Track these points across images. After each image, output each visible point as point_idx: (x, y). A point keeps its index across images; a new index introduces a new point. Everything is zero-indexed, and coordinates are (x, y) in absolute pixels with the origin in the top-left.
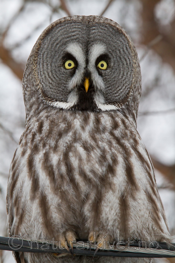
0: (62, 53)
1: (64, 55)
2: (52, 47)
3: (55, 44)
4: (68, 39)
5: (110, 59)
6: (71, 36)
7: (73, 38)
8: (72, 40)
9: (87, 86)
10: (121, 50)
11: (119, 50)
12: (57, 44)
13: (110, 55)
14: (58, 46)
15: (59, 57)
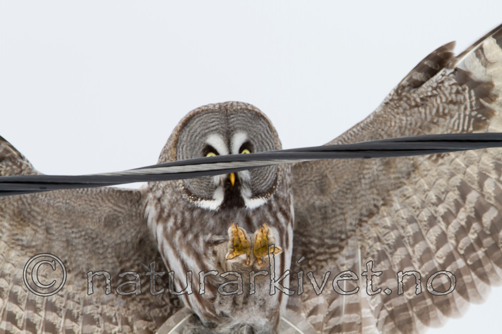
0: (202, 145)
1: (205, 147)
2: (191, 139)
3: (194, 136)
4: (207, 131)
5: (252, 146)
6: (209, 128)
7: (212, 128)
8: (212, 131)
9: (233, 180)
10: (263, 134)
11: (261, 135)
12: (196, 136)
13: (252, 142)
14: (197, 138)
15: (199, 150)
